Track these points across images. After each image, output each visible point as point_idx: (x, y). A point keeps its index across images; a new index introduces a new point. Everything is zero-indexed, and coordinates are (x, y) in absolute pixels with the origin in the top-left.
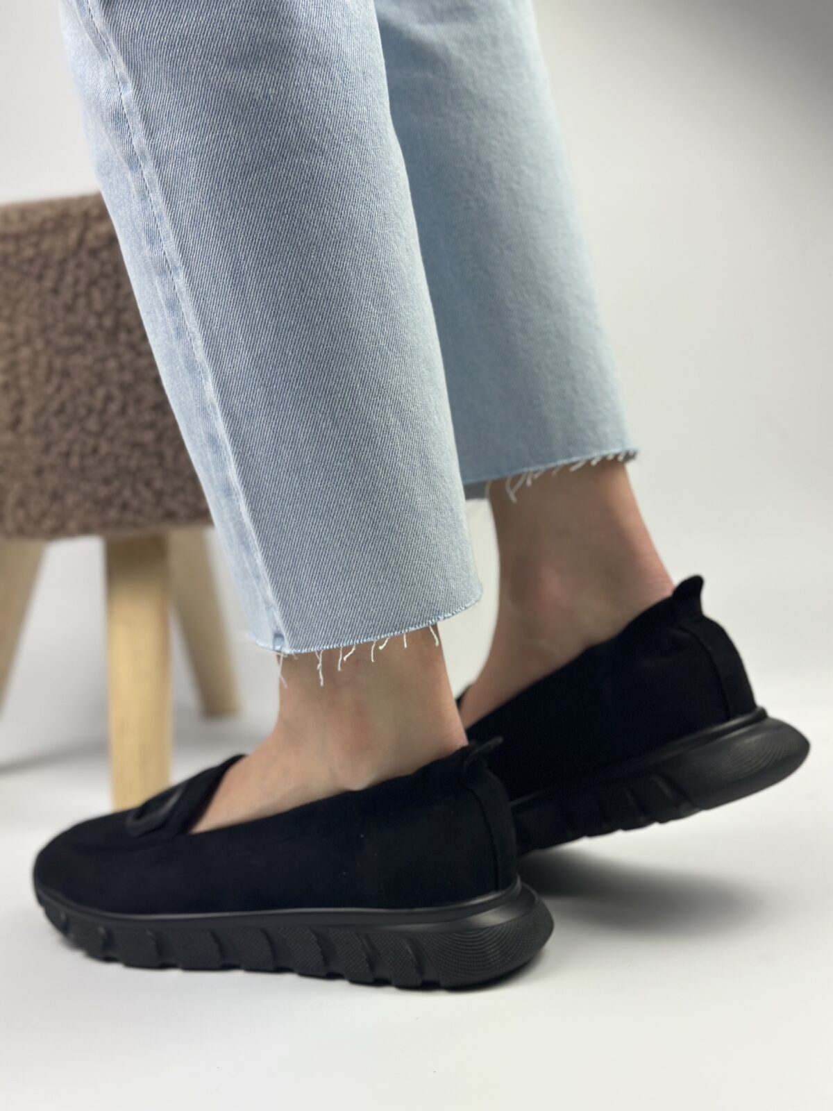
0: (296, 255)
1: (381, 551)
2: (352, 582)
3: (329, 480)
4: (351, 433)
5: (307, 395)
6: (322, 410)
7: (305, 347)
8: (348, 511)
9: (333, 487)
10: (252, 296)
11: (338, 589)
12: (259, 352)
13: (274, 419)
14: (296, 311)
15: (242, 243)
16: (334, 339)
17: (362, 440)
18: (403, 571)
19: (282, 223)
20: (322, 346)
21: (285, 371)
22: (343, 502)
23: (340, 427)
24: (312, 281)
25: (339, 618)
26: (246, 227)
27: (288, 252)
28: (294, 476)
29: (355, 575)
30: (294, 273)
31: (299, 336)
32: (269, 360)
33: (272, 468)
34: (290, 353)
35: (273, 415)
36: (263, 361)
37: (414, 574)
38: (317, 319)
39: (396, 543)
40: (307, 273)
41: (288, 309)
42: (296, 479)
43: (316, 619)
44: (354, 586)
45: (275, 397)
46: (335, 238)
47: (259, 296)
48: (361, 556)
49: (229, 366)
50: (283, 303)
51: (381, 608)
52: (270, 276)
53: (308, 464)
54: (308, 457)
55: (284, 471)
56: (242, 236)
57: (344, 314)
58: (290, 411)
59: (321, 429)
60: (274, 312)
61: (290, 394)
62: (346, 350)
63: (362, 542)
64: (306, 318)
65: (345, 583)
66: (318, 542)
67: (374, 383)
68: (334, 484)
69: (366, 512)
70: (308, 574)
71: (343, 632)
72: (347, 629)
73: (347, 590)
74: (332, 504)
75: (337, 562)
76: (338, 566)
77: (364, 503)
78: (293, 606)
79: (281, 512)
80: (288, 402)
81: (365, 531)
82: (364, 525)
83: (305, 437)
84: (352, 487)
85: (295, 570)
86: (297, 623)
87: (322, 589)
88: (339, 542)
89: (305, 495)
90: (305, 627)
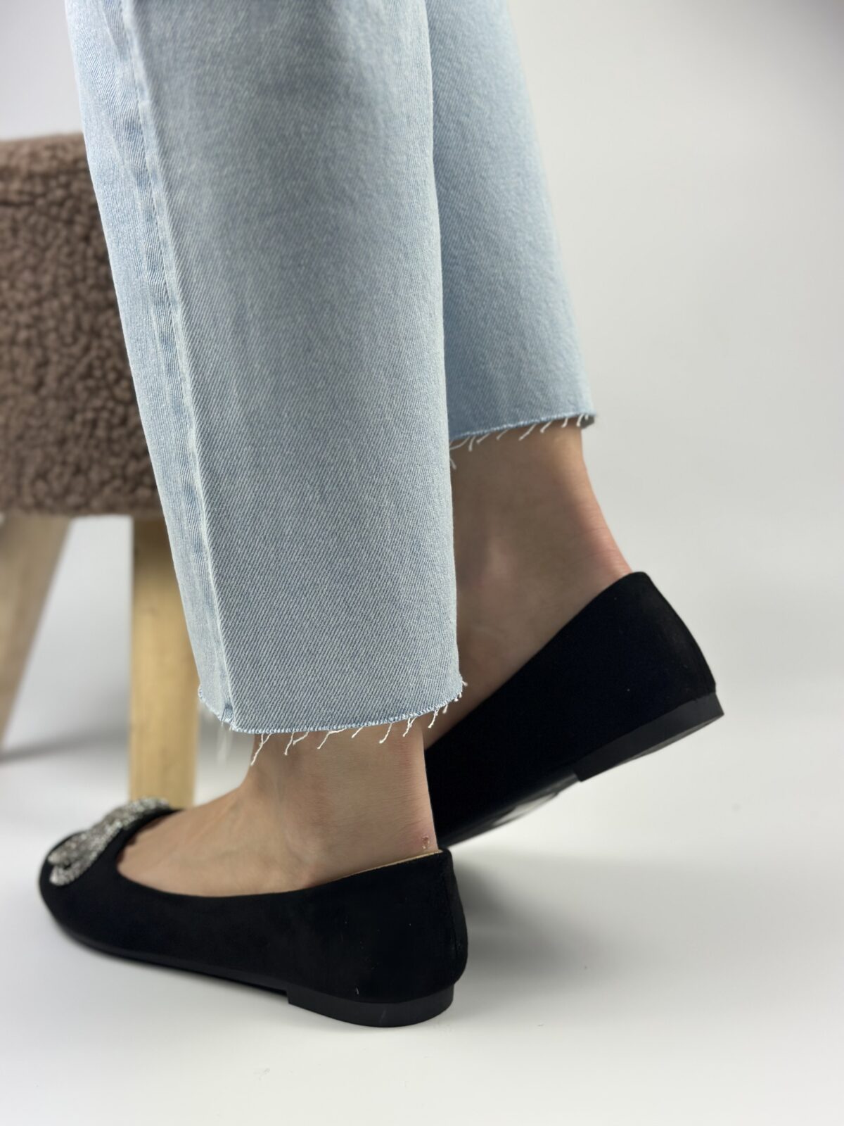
1: (352, 638)
2: (316, 666)
3: (307, 555)
4: (339, 510)
5: (298, 463)
6: (312, 480)
7: (303, 411)
8: (323, 591)
9: (311, 563)
11: (299, 670)
12: (253, 408)
13: (258, 482)
16: (335, 407)
17: (349, 519)
18: (372, 661)
20: (321, 413)
21: (278, 433)
22: (318, 582)
23: (328, 502)
24: (320, 342)
25: (296, 701)
28: (270, 545)
29: (320, 658)
31: (297, 399)
32: (262, 418)
33: (247, 533)
34: (286, 415)
35: (258, 478)
36: (255, 419)
37: (383, 667)
39: (369, 632)
42: (273, 549)
44: (317, 670)
45: (263, 459)
48: (329, 640)
49: (218, 417)
51: (344, 696)
53: (288, 535)
54: (289, 528)
55: (261, 538)
57: (350, 382)
58: (277, 476)
59: (308, 500)
61: (279, 459)
62: (347, 421)
63: (333, 626)
64: (308, 380)
65: (309, 666)
66: (286, 618)
67: (372, 460)
68: (312, 560)
69: (342, 596)
70: (270, 650)
71: (297, 717)
72: (302, 714)
73: (309, 674)
74: (307, 581)
75: (302, 643)
76: (303, 647)
77: (342, 586)
78: (247, 682)
79: (250, 582)
80: (276, 466)
81: (338, 615)
82: (338, 608)
83: (289, 506)
84: (331, 567)
85: (255, 644)
86: (248, 701)
87: (282, 668)
88: (309, 622)
89: (280, 567)
90: (256, 706)
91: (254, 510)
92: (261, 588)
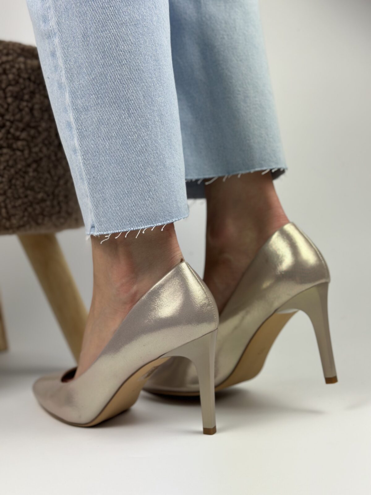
0: (115, 28)
1: (147, 183)
2: (132, 198)
3: (124, 145)
4: (137, 122)
5: (116, 101)
6: (124, 108)
7: (117, 75)
8: (132, 162)
9: (126, 149)
10: (92, 47)
11: (124, 202)
12: (93, 77)
13: (98, 112)
14: (113, 57)
15: (89, 20)
16: (131, 73)
17: (142, 126)
18: (158, 194)
19: (110, 11)
21: (106, 87)
22: (130, 158)
23: (132, 118)
24: (122, 42)
25: (124, 216)
26: (92, 12)
27: (112, 26)
28: (106, 142)
30: (114, 37)
32: (98, 81)
33: (95, 138)
34: (109, 78)
35: (98, 110)
36: (95, 82)
38: (124, 62)
39: (155, 180)
40: (120, 38)
41: (110, 56)
42: (108, 144)
43: (112, 217)
44: (133, 201)
45: (100, 101)
46: (135, 22)
47: (95, 48)
48: (137, 185)
49: (78, 84)
50: (107, 52)
51: (146, 212)
52: (102, 38)
54: (115, 132)
55: (102, 139)
56: (89, 16)
57: (137, 61)
58: (107, 108)
59: (122, 118)
60: (102, 57)
61: (108, 99)
62: (137, 79)
63: (138, 178)
65: (129, 199)
66: (116, 177)
67: (149, 98)
68: (126, 147)
69: (142, 163)
70: (110, 193)
71: (125, 224)
72: (127, 223)
73: (129, 203)
74: (125, 157)
75: (125, 188)
76: (125, 190)
77: (141, 158)
78: (101, 210)
79: (98, 161)
80: (106, 103)
81: (141, 173)
82: (140, 169)
83: (113, 122)
84: (136, 149)
85: (103, 191)
86: (102, 219)
87: (117, 201)
88: (127, 178)
89: (111, 152)
90: (106, 221)
91: (98, 126)
92: (103, 163)
